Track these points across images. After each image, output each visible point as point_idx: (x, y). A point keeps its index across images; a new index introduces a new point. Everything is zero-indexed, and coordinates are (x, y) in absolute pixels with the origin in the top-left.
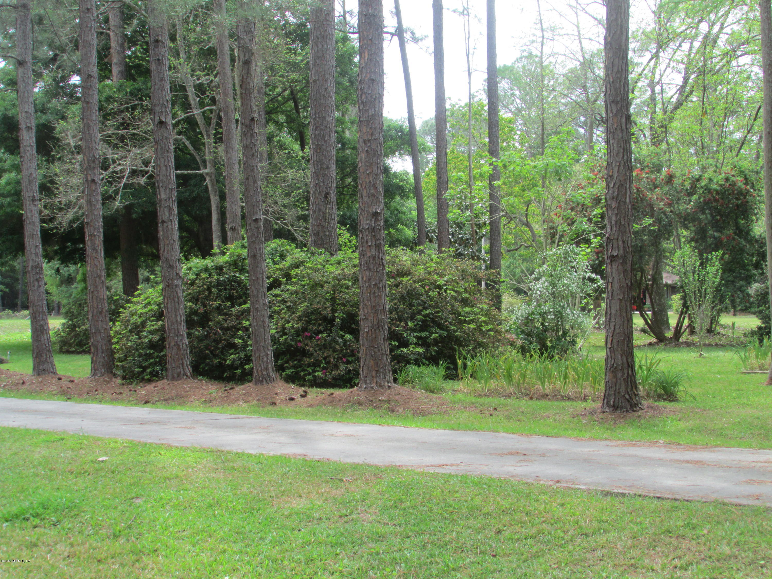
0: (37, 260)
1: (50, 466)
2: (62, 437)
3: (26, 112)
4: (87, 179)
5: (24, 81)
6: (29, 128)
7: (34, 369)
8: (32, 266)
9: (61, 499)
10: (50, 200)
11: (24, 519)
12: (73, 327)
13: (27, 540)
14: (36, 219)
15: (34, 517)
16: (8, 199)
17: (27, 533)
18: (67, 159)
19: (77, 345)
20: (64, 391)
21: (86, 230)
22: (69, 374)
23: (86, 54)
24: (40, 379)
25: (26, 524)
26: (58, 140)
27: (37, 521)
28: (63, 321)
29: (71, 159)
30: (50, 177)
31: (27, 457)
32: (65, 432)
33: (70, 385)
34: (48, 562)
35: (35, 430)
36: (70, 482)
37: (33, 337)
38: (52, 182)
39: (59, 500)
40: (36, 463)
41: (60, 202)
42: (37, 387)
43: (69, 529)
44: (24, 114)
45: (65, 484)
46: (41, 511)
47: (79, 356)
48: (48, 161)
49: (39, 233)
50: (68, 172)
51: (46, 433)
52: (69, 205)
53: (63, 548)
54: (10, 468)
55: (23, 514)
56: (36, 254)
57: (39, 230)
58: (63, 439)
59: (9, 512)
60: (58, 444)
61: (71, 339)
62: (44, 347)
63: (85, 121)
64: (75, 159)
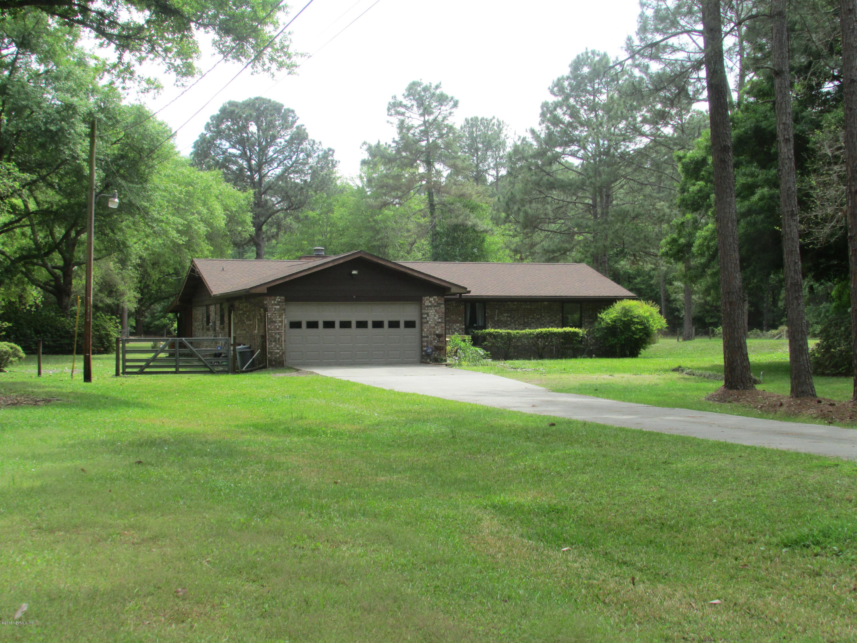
0: (796, 277)
1: (826, 492)
2: (836, 463)
3: (784, 124)
4: (850, 190)
5: (781, 92)
6: (787, 141)
7: (792, 391)
8: (791, 284)
9: (842, 527)
10: (806, 214)
11: (804, 546)
12: (828, 348)
13: (808, 568)
14: (795, 234)
15: (814, 544)
16: (762, 216)
17: (808, 561)
18: (823, 171)
19: (833, 367)
20: (824, 414)
21: (849, 245)
22: (828, 397)
23: (848, 58)
24: (799, 402)
25: (805, 551)
26: (813, 150)
27: (817, 549)
28: (818, 341)
29: (827, 170)
30: (805, 190)
31: (801, 481)
32: (838, 457)
33: (831, 408)
34: (834, 593)
35: (806, 454)
36: (849, 511)
37: (791, 357)
38: (808, 195)
39: (840, 529)
40: (810, 488)
41: (816, 216)
42: (795, 409)
43: (853, 560)
44: (781, 126)
45: (845, 512)
46: (821, 539)
47: (835, 379)
48: (802, 174)
49: (798, 249)
50: (825, 184)
51: (818, 458)
52: (825, 220)
53: (848, 580)
54: (784, 492)
55: (802, 540)
56: (795, 271)
57: (798, 246)
58: (837, 465)
59: (787, 538)
60: (833, 470)
61: (826, 361)
62: (803, 367)
63: (848, 129)
64: (832, 170)
